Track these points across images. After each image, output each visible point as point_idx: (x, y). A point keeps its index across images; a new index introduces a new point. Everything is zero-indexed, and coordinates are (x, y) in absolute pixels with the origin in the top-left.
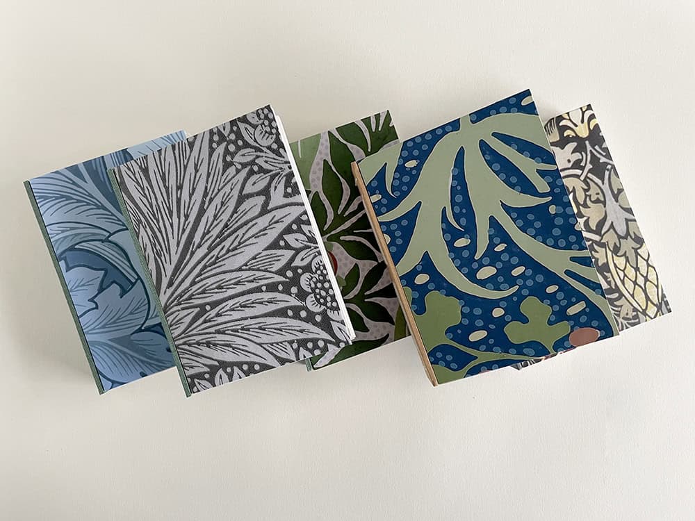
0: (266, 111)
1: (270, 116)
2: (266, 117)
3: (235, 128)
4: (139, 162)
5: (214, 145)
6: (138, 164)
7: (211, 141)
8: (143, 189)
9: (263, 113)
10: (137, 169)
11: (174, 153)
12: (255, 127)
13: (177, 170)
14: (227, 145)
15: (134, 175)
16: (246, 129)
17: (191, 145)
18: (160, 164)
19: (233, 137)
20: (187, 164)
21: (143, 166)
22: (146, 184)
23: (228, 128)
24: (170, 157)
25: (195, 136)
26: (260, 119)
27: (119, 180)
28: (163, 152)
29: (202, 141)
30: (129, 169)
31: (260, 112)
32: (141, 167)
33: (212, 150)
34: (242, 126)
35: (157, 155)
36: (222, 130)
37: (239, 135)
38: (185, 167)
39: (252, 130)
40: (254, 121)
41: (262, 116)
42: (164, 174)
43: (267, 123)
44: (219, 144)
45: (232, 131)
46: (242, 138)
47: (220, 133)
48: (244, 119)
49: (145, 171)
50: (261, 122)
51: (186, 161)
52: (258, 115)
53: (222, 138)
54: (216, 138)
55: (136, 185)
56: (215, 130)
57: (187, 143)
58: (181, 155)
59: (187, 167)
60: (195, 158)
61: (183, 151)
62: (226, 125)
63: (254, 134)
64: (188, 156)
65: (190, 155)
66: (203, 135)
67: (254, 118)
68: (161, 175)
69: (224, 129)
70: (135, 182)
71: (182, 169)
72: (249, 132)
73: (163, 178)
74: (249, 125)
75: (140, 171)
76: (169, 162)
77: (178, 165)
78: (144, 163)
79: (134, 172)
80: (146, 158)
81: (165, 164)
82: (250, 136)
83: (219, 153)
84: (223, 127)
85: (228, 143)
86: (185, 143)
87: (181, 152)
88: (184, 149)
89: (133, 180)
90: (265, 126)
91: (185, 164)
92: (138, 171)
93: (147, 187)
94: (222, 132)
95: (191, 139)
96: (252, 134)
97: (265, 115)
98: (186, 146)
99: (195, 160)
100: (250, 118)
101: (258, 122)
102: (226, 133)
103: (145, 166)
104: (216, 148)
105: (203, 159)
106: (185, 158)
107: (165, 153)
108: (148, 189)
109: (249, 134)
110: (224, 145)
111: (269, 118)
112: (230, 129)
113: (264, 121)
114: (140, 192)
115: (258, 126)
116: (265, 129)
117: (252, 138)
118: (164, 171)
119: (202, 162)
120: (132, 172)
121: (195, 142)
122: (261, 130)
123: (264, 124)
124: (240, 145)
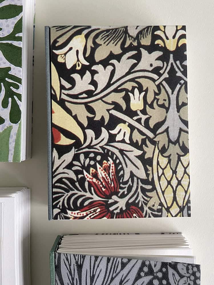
0: (195, 269)
1: (197, 274)
2: (194, 274)
3: (164, 270)
4: (77, 258)
5: (142, 274)
6: (75, 259)
7: (141, 270)
8: (73, 279)
9: (192, 269)
10: (73, 262)
11: (107, 265)
12: (182, 276)
13: (105, 278)
14: (153, 279)
15: (70, 265)
16: (173, 274)
17: (124, 265)
18: (93, 268)
19: (160, 275)
20: (115, 277)
22: (76, 276)
23: (159, 266)
24: (103, 265)
25: (129, 260)
26: (188, 273)
27: (56, 264)
29: (133, 266)
30: (67, 260)
31: (190, 267)
32: (77, 263)
33: (138, 277)
34: (171, 271)
35: (93, 259)
36: (153, 266)
37: (165, 276)
38: (112, 279)
39: (177, 277)
40: (183, 272)
41: (191, 271)
44: (146, 274)
45: (161, 270)
46: (167, 280)
47: (150, 266)
48: (174, 266)
49: (80, 267)
50: (188, 275)
51: (115, 275)
52: (188, 269)
53: (151, 272)
54: (146, 269)
55: (69, 273)
56: (147, 263)
57: (120, 262)
58: (113, 269)
59: (114, 279)
60: (123, 276)
61: (115, 266)
62: (157, 263)
63: (179, 282)
64: (117, 272)
65: (120, 272)
66: (136, 263)
67: (183, 269)
68: (91, 275)
69: (155, 266)
70: (68, 270)
71: (110, 279)
72: (175, 278)
73: (92, 278)
74: (177, 273)
75: (75, 265)
76: (101, 269)
77: (108, 275)
78: (81, 261)
79: (71, 264)
80: (84, 257)
81: (97, 269)
82: (174, 281)
83: (144, 282)
84: (155, 264)
85: (154, 277)
86: (119, 261)
87: (113, 267)
88: (117, 265)
89: (68, 269)
90: (190, 280)
91: (113, 276)
92: (74, 265)
93: (76, 279)
94: (152, 267)
95: (125, 261)
96: (176, 281)
97: (193, 272)
98: (119, 264)
99: (122, 277)
100: (179, 267)
101: (185, 274)
102: (155, 270)
103: (80, 263)
104: (143, 277)
105: (129, 280)
106: (114, 272)
107: (100, 261)
108: (77, 281)
109: (174, 280)
110: (151, 277)
111: (195, 275)
112: (159, 268)
113: (191, 276)
114: (69, 280)
115: (184, 277)
116: (189, 282)
117: (175, 284)
118: (94, 274)
119: (127, 281)
120: (69, 263)
121: (127, 264)
122: (185, 281)
123: (190, 278)
124: (164, 284)
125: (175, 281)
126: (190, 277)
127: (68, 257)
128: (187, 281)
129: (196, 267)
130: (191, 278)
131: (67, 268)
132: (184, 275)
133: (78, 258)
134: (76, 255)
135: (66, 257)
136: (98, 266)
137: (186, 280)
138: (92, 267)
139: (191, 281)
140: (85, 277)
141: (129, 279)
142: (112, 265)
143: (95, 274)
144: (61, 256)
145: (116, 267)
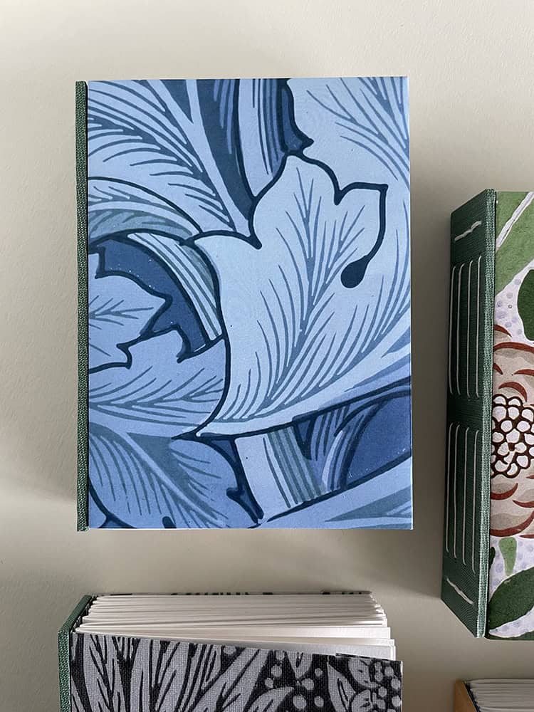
0: (390, 672)
1: (395, 684)
2: (386, 683)
3: (318, 673)
4: (120, 644)
5: (269, 683)
6: (117, 648)
7: (265, 673)
8: (111, 694)
9: (383, 671)
10: (112, 654)
11: (189, 660)
12: (358, 689)
13: (183, 692)
14: (293, 694)
15: (104, 662)
16: (340, 684)
17: (227, 662)
18: (157, 667)
19: (309, 685)
20: (208, 689)
21: (125, 657)
22: (119, 688)
23: (306, 665)
24: (179, 664)
25: (240, 650)
26: (373, 680)
27: (73, 658)
28: (170, 649)
29: (248, 665)
30: (98, 649)
31: (378, 667)
32: (120, 655)
33: (260, 690)
34: (334, 676)
35: (157, 648)
36: (293, 663)
37: (321, 687)
38: (201, 694)
39: (349, 691)
40: (362, 678)
41: (379, 677)
42: (158, 687)
43: (383, 692)
44: (278, 683)
45: (310, 674)
46: (326, 697)
47: (286, 665)
48: (342, 664)
49: (126, 666)
50: (372, 685)
51: (205, 684)
52: (372, 672)
53: (288, 678)
54: (277, 672)
55: (101, 681)
56: (280, 657)
57: (219, 654)
58: (201, 670)
59: (203, 694)
60: (224, 687)
61: (206, 664)
62: (303, 658)
63: (352, 701)
64: (212, 678)
65: (218, 677)
66: (255, 656)
67: (361, 671)
68: (153, 686)
69: (298, 663)
70: (101, 674)
71: (194, 695)
72: (344, 692)
73: (154, 692)
74: (348, 679)
75: (116, 661)
76: (175, 671)
77: (189, 684)
78: (129, 651)
79: (106, 658)
80: (136, 642)
81: (165, 671)
82: (342, 700)
83: (272, 701)
84: (298, 658)
85: (295, 690)
86: (215, 653)
87: (202, 665)
88: (210, 661)
89: (99, 671)
90: (379, 697)
91: (203, 688)
92: (113, 661)
93: (119, 694)
94: (291, 667)
95: (230, 651)
96: (347, 698)
97: (384, 678)
98: (216, 658)
99: (222, 691)
100: (353, 667)
101: (366, 682)
102: (299, 673)
103: (128, 656)
104: (271, 689)
105: (238, 696)
106: (205, 678)
107: (173, 653)
108: (119, 698)
109: (341, 696)
110: (287, 690)
111: (390, 686)
112: (308, 669)
113: (379, 687)
114: (103, 695)
115: (366, 689)
116: (376, 701)
117: (344, 705)
118: (159, 682)
119: (234, 699)
120: (101, 656)
121: (236, 659)
122: (367, 700)
123: (377, 692)
124: (318, 706)
125: (345, 700)
126: (377, 690)
127: (100, 642)
128: (370, 701)
129: (390, 668)
130: (379, 694)
131: (97, 667)
132: (364, 684)
133: (123, 644)
134: (119, 638)
135: (96, 642)
136: (168, 664)
137: (370, 697)
138: (154, 668)
139: (379, 700)
140: (139, 689)
141: (240, 694)
142: (200, 661)
143: (161, 683)
144: (85, 640)
145: (209, 666)
